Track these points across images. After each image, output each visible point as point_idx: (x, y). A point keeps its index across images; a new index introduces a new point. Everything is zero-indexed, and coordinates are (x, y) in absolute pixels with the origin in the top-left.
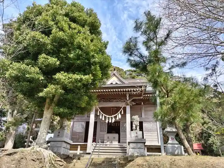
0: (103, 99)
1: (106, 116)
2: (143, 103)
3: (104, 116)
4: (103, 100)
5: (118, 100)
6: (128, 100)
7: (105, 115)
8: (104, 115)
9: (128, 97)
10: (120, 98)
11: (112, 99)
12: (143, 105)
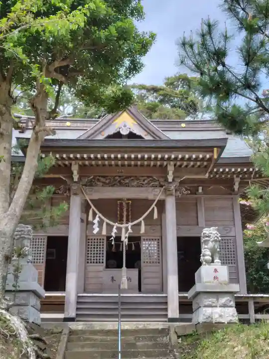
0: (102, 177)
1: (111, 223)
2: (202, 189)
3: (108, 224)
4: (102, 179)
5: (144, 181)
6: (171, 183)
7: (108, 221)
8: (106, 220)
9: (171, 173)
10: (148, 177)
11: (127, 177)
12: (200, 194)
